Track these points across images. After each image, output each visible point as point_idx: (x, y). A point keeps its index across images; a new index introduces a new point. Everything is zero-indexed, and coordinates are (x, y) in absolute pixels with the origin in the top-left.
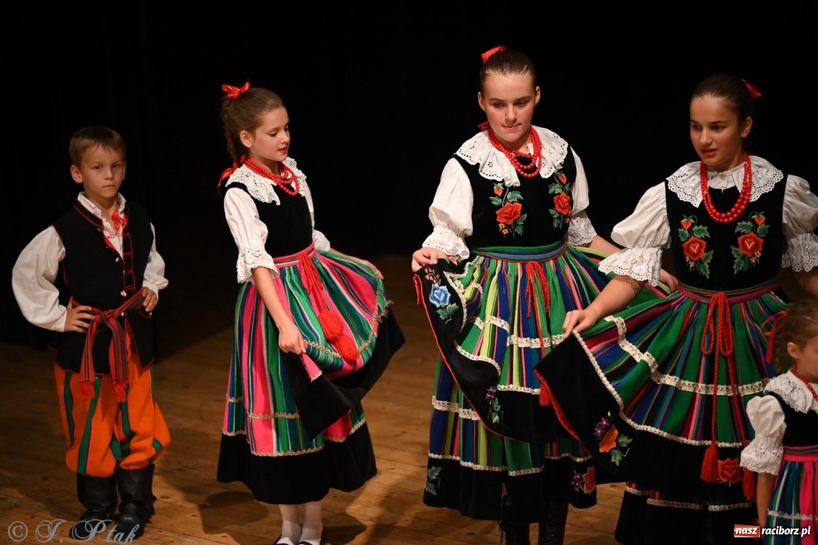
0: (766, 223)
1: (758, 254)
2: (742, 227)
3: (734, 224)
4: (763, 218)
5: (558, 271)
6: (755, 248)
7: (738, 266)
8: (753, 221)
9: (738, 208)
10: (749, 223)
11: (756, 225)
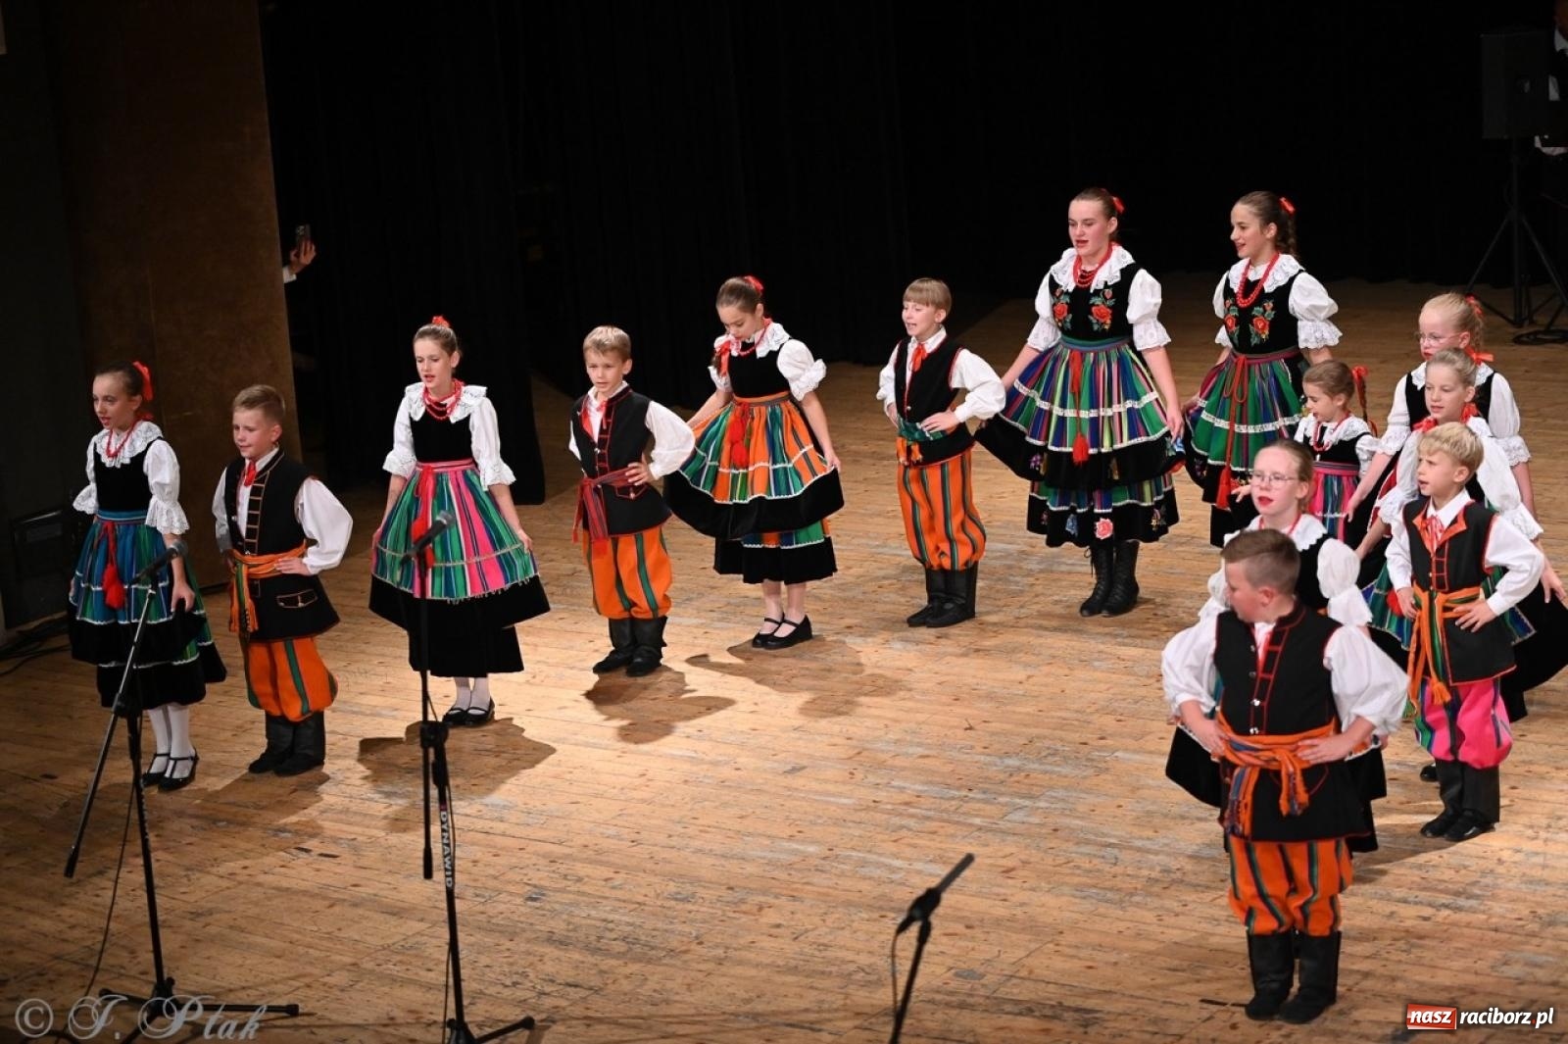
0: (1272, 309)
1: (1267, 332)
2: (1257, 310)
3: (1251, 308)
4: (1271, 305)
5: (1096, 362)
6: (1263, 328)
7: (1255, 341)
8: (1264, 308)
9: (1253, 296)
10: (1261, 309)
11: (1265, 311)
